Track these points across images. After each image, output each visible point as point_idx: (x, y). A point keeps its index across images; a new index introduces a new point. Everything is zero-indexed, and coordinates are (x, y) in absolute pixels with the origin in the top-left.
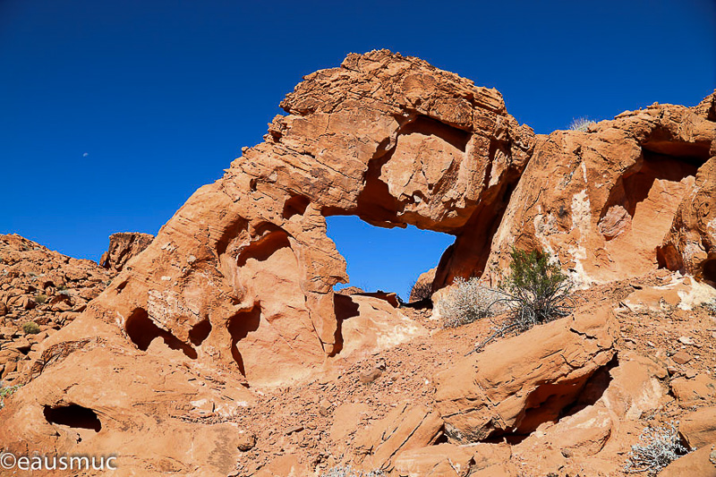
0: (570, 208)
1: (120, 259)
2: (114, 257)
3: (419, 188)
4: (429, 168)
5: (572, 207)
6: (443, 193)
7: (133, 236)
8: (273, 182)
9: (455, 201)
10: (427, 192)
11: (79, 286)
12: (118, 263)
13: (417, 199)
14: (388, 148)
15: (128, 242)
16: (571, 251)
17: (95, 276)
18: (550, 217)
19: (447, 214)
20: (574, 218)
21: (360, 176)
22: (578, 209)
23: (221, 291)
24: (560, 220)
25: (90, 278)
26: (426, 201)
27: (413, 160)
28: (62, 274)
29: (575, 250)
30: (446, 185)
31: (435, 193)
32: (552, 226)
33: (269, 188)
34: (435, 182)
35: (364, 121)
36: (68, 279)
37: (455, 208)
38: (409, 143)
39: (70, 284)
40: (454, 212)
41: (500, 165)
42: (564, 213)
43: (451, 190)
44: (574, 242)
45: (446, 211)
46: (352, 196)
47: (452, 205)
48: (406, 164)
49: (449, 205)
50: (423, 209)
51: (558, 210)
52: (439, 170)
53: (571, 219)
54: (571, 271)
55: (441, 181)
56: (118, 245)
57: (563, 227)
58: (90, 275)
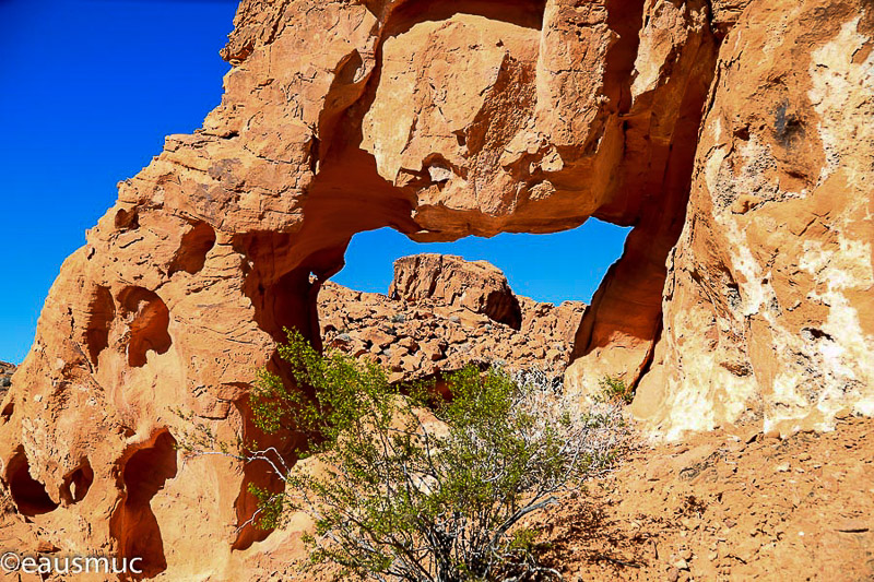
0: (805, 103)
1: (407, 288)
2: (402, 286)
3: (437, 147)
4: (451, 94)
5: (813, 97)
6: (499, 144)
7: (418, 259)
8: (160, 207)
9: (537, 158)
10: (455, 153)
11: (362, 327)
12: (406, 293)
13: (436, 174)
14: (359, 76)
15: (413, 267)
16: (808, 264)
17: (380, 312)
18: (749, 150)
19: (526, 194)
20: (828, 137)
21: (298, 154)
22: (837, 99)
23: (105, 414)
24: (781, 152)
25: (373, 316)
26: (462, 173)
27: (411, 87)
28: (345, 315)
29: (825, 255)
30: (501, 124)
31: (475, 150)
32: (760, 178)
33: (156, 218)
34: (465, 123)
35: (317, 36)
36: (351, 320)
37: (540, 175)
38: (402, 51)
39: (351, 326)
40: (545, 184)
41: (661, 37)
42: (792, 128)
43: (519, 135)
44: (819, 227)
45: (521, 186)
46: (286, 202)
47: (532, 169)
48: (401, 100)
49: (525, 171)
50: (457, 194)
51: (770, 120)
52: (472, 92)
53: (817, 142)
54: (817, 334)
55: (483, 117)
56: (403, 272)
57: (794, 175)
58: (373, 312)
